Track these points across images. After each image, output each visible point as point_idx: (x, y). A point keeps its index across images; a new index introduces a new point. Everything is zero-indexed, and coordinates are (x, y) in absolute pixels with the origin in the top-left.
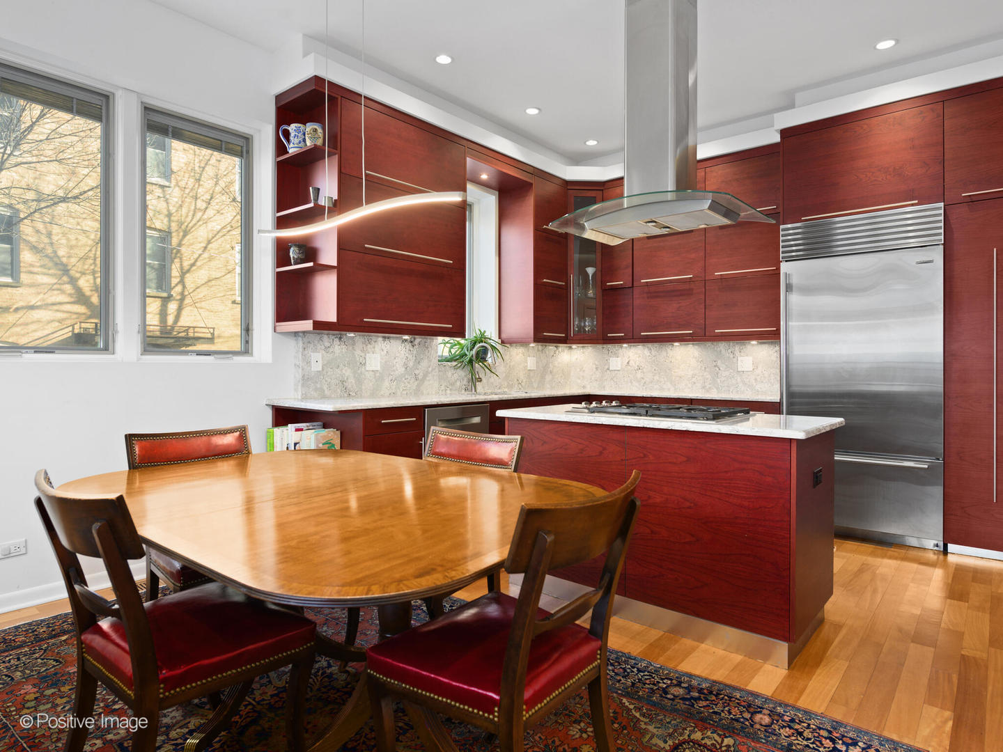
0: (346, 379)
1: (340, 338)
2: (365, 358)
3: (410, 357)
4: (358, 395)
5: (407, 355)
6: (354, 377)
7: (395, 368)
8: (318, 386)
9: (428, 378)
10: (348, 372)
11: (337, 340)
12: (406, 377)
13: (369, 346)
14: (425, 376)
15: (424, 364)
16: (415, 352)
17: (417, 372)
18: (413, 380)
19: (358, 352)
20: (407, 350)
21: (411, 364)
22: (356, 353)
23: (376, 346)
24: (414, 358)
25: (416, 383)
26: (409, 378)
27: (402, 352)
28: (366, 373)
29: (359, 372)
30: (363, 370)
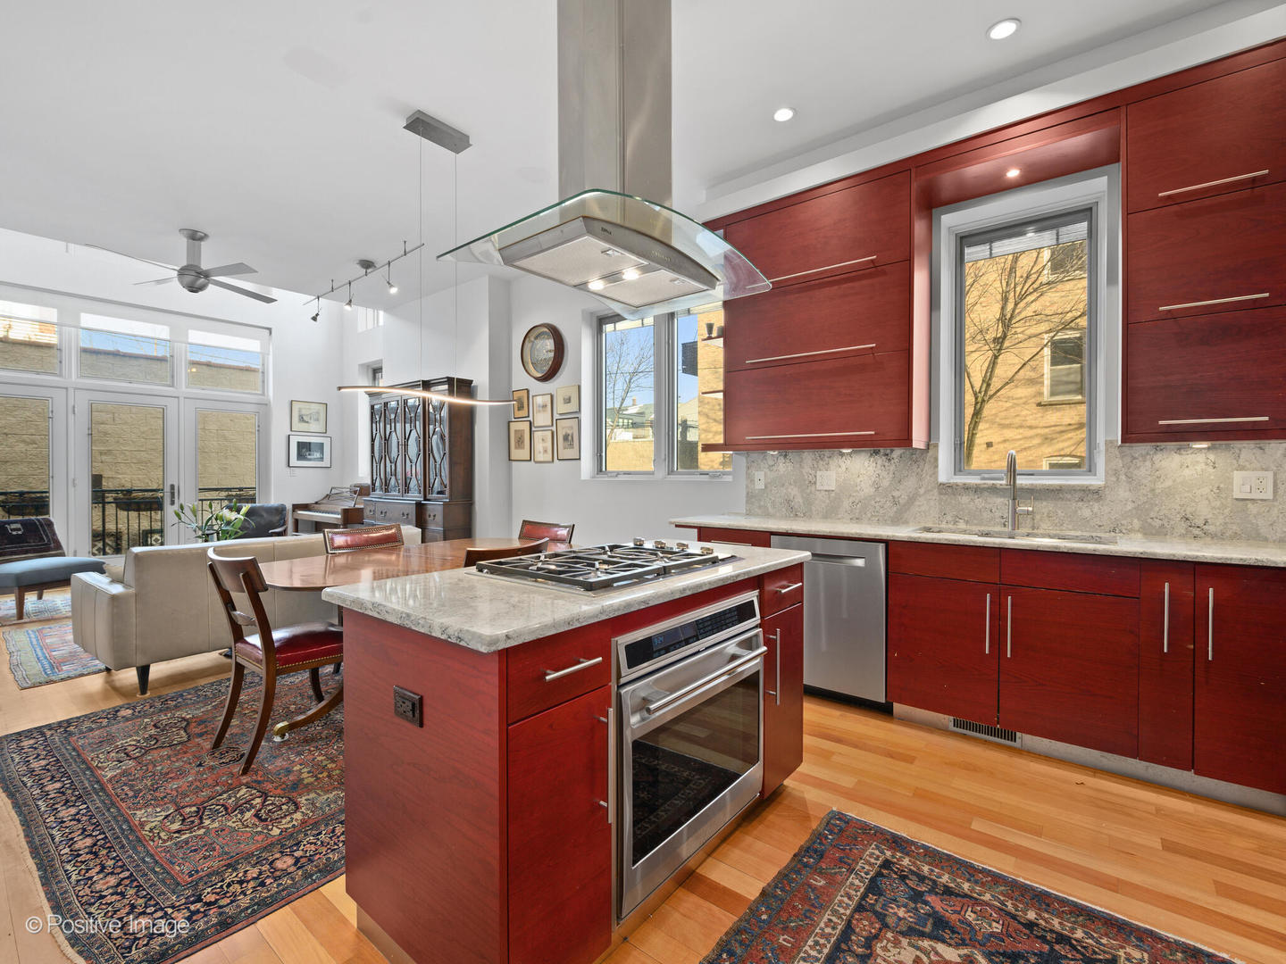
0: (792, 498)
1: (786, 456)
2: (815, 476)
3: (884, 474)
4: (807, 515)
5: (879, 472)
6: (802, 496)
7: (858, 488)
8: (762, 503)
9: (917, 503)
10: (794, 491)
11: (782, 458)
12: (878, 499)
13: (821, 462)
14: (912, 500)
15: (911, 483)
16: (892, 468)
17: (896, 494)
18: (888, 504)
19: (807, 469)
20: (879, 466)
21: (886, 483)
22: (804, 471)
23: (831, 462)
24: (891, 476)
25: (895, 509)
26: (883, 500)
27: (871, 468)
28: (817, 493)
29: (808, 491)
30: (813, 489)
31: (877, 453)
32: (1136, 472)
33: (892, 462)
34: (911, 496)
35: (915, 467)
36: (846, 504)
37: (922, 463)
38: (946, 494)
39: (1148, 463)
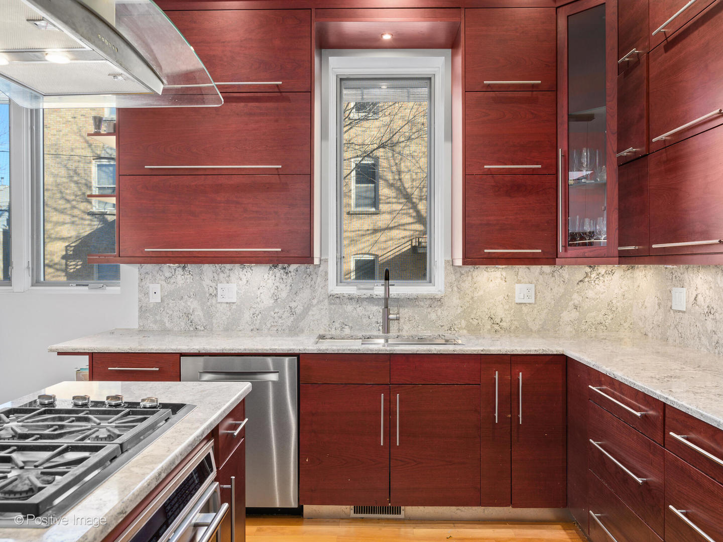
0: (191, 311)
1: (184, 268)
2: (216, 289)
3: (282, 286)
4: (208, 330)
5: (278, 284)
6: (203, 309)
7: (259, 300)
8: (158, 318)
9: (310, 313)
10: (193, 304)
11: (180, 269)
12: (276, 310)
13: (222, 275)
14: (307, 309)
15: (305, 294)
16: (290, 281)
17: (293, 305)
18: (287, 314)
19: (207, 282)
20: (277, 279)
21: (284, 295)
22: (204, 283)
23: (231, 275)
24: (288, 288)
25: (292, 318)
26: (281, 312)
27: (270, 281)
28: (218, 305)
29: (209, 304)
30: (214, 301)
31: (275, 267)
32: (463, 284)
33: (290, 275)
34: (306, 306)
35: (309, 280)
36: (247, 316)
37: (314, 276)
38: (334, 304)
39: (470, 278)
